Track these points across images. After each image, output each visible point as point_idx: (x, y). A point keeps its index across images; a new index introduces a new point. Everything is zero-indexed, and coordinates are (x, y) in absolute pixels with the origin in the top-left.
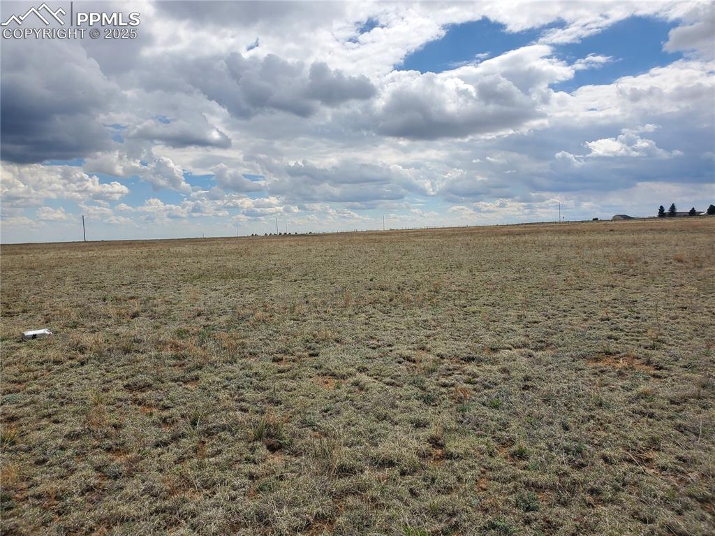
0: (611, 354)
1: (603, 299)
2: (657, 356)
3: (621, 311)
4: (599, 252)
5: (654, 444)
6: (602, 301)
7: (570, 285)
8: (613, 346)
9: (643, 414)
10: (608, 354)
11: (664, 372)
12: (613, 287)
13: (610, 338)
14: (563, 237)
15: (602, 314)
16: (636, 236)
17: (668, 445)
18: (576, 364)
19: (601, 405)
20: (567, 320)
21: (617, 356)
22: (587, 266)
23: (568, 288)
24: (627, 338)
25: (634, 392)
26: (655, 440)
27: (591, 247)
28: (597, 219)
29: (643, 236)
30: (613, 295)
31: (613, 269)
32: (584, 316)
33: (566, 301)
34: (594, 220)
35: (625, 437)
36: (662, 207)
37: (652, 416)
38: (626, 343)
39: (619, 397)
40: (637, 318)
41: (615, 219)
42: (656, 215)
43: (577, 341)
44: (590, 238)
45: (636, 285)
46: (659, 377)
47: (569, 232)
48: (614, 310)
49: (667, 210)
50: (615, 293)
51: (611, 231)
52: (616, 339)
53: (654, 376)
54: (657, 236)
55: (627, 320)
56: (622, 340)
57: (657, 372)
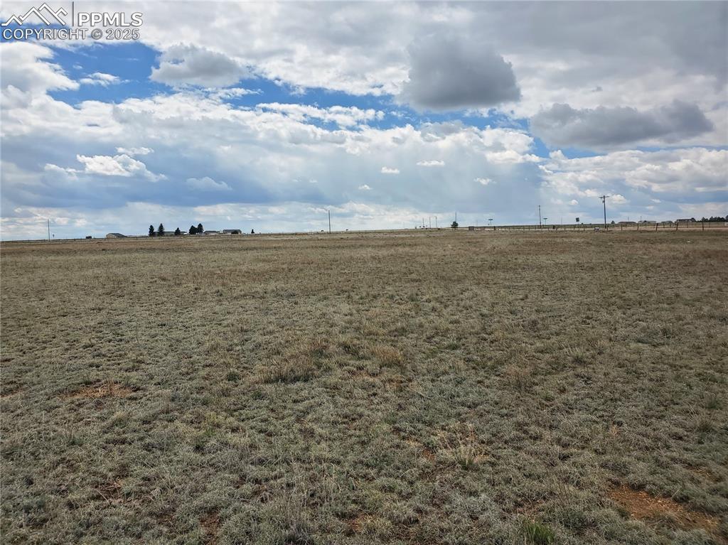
0: (91, 383)
1: (87, 324)
2: (134, 377)
3: (106, 335)
4: (90, 273)
5: (123, 472)
6: (86, 326)
7: (54, 312)
8: (93, 374)
9: (115, 442)
10: (88, 383)
11: (140, 393)
12: (100, 310)
13: (91, 366)
14: (50, 258)
15: (85, 341)
16: (127, 256)
17: (136, 468)
18: (51, 403)
19: (73, 443)
20: (46, 353)
21: (97, 384)
22: (75, 288)
23: (51, 315)
24: (109, 363)
25: (110, 421)
26: (124, 467)
27: (81, 269)
28: (90, 237)
29: (134, 255)
30: (99, 318)
31: (101, 291)
32: (66, 345)
33: (48, 330)
34: (87, 238)
35: (95, 473)
36: (151, 227)
37: (123, 442)
38: (108, 369)
39: (94, 430)
40: (121, 340)
41: (108, 238)
42: (147, 234)
43: (55, 375)
44: (81, 257)
45: (123, 306)
46: (136, 399)
47: (58, 253)
48: (99, 334)
49: (156, 230)
50: (100, 317)
51: (103, 250)
52: (98, 366)
53: (131, 399)
54: (147, 255)
55: (111, 343)
56: (104, 366)
57: (133, 394)
